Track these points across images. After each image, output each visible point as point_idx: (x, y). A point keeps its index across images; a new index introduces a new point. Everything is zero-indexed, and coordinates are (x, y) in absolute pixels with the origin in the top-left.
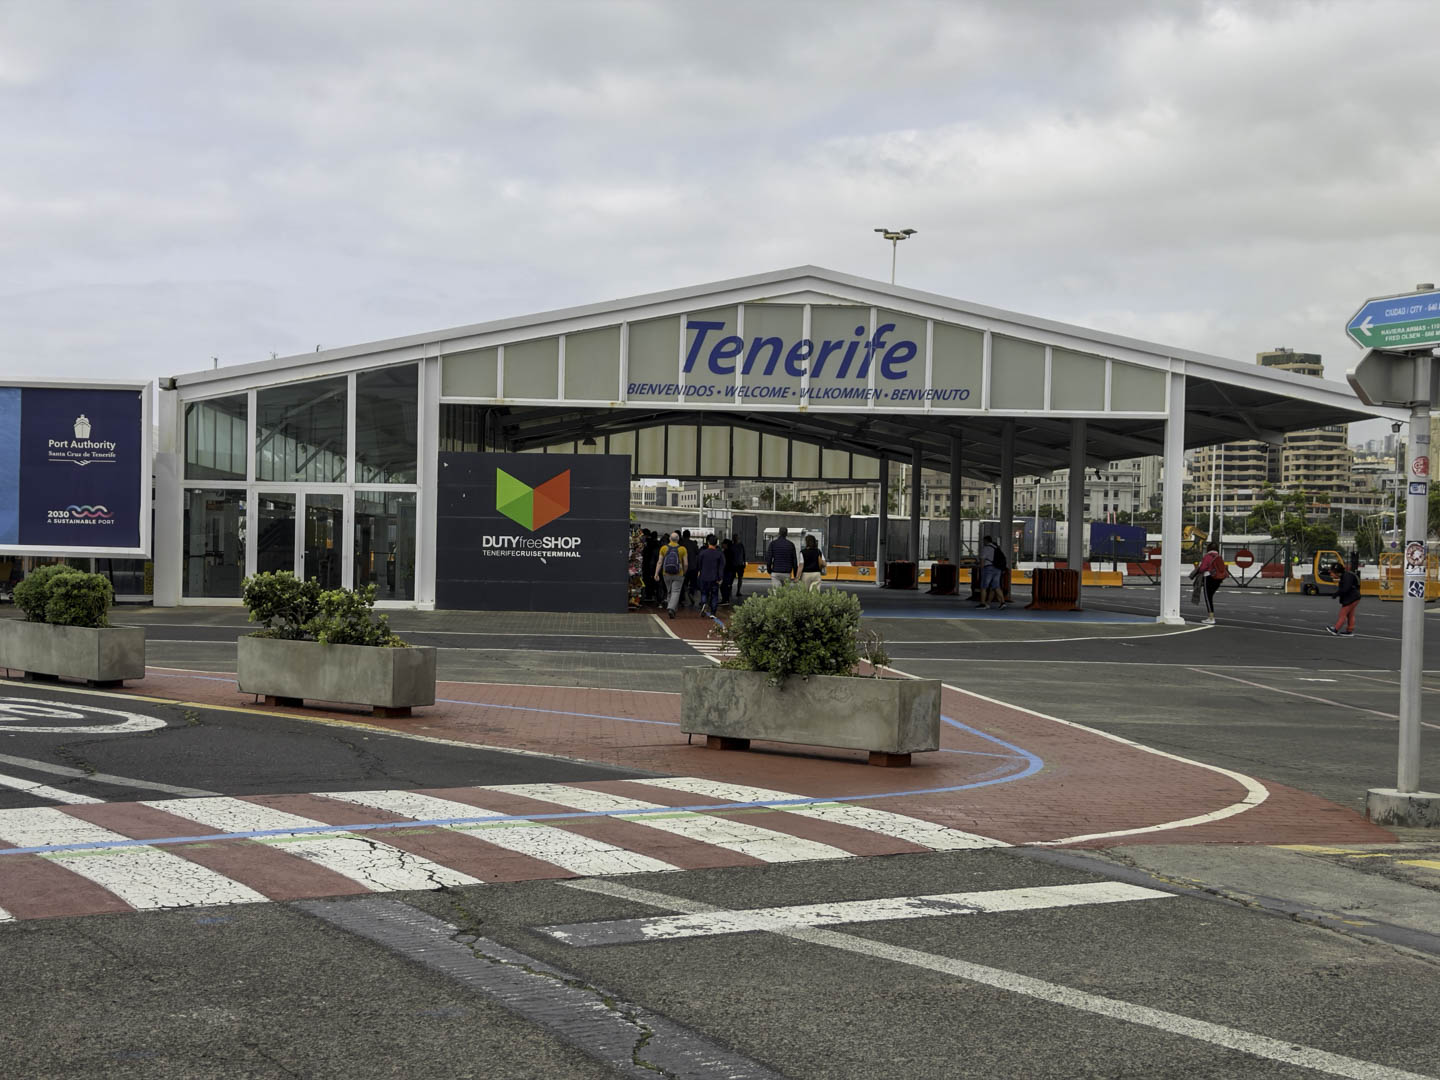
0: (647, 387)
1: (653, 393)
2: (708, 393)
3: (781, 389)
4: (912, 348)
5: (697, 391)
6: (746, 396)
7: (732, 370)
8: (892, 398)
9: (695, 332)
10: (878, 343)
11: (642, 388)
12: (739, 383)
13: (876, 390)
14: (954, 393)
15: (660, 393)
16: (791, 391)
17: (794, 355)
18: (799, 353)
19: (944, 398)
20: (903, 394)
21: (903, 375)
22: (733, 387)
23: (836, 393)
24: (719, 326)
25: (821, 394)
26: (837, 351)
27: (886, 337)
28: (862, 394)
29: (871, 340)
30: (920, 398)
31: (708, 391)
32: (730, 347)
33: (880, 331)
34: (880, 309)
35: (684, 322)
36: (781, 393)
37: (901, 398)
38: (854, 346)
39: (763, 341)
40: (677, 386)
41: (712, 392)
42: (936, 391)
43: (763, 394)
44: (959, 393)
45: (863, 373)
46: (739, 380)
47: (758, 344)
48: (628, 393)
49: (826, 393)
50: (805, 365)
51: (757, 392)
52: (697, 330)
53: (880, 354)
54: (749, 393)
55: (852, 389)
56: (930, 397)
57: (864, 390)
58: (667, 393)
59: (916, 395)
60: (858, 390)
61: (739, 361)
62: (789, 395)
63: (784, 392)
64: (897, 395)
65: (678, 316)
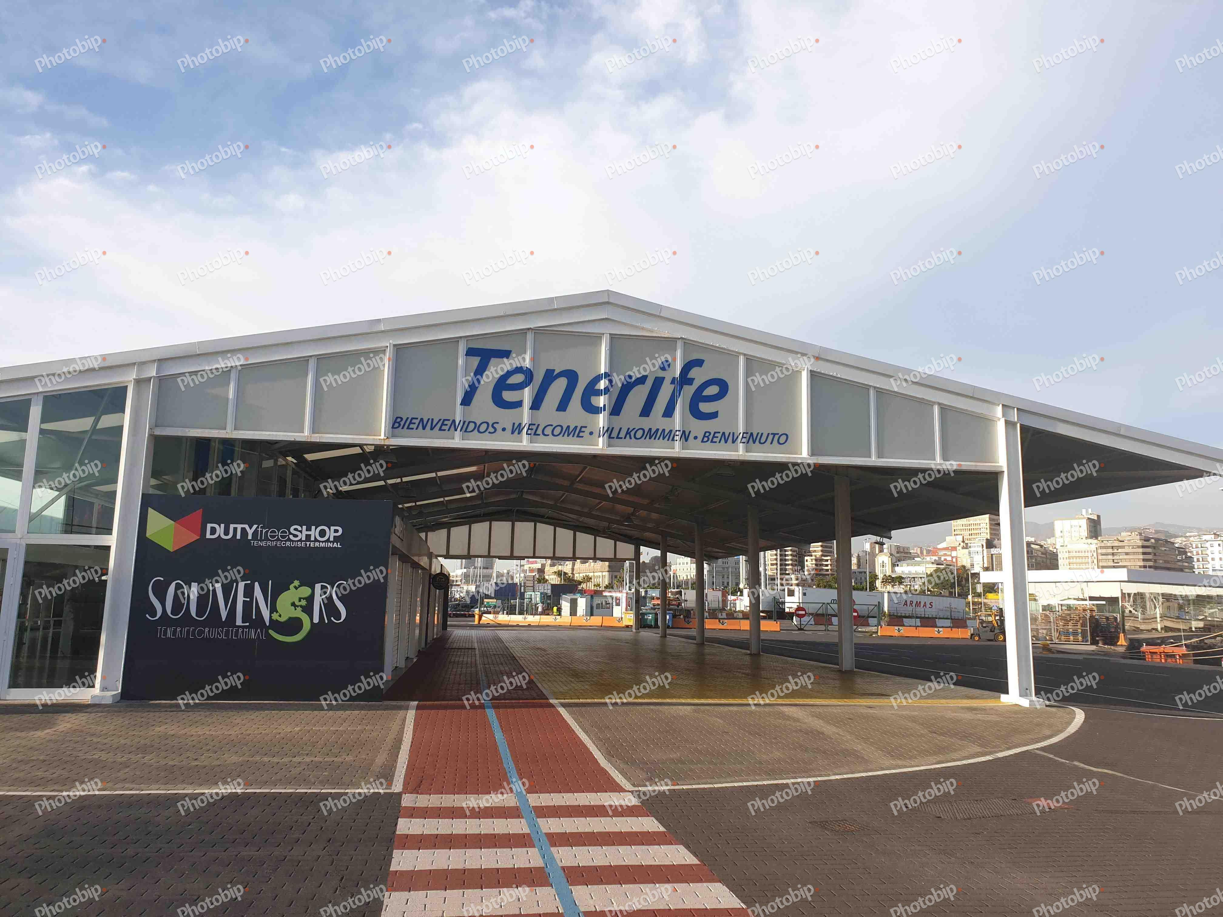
0: (417, 421)
1: (424, 428)
2: (491, 429)
3: (576, 427)
4: (724, 387)
5: (477, 427)
6: (535, 434)
7: (519, 404)
8: (702, 441)
9: (475, 361)
10: (684, 379)
11: (411, 423)
12: (526, 420)
13: (684, 432)
14: (771, 437)
15: (432, 429)
16: (587, 431)
17: (591, 390)
18: (597, 387)
19: (760, 443)
20: (714, 437)
21: (714, 415)
22: (520, 424)
23: (639, 434)
24: (506, 354)
25: (622, 435)
26: (640, 386)
27: (694, 373)
28: (668, 436)
29: (677, 374)
30: (733, 442)
31: (492, 428)
32: (518, 378)
33: (687, 368)
34: (687, 343)
35: (462, 349)
36: (577, 432)
37: (712, 442)
38: (658, 382)
39: (555, 373)
40: (454, 421)
41: (495, 430)
42: (752, 434)
43: (556, 433)
44: (777, 437)
45: (669, 412)
46: (525, 415)
47: (550, 377)
48: (393, 427)
49: (628, 433)
50: (601, 401)
51: (548, 431)
52: (480, 358)
53: (689, 391)
54: (539, 432)
55: (658, 430)
56: (744, 440)
57: (671, 431)
58: (440, 429)
59: (728, 438)
60: (664, 430)
61: (527, 395)
62: (586, 434)
63: (580, 431)
64: (708, 438)
65: (456, 340)
